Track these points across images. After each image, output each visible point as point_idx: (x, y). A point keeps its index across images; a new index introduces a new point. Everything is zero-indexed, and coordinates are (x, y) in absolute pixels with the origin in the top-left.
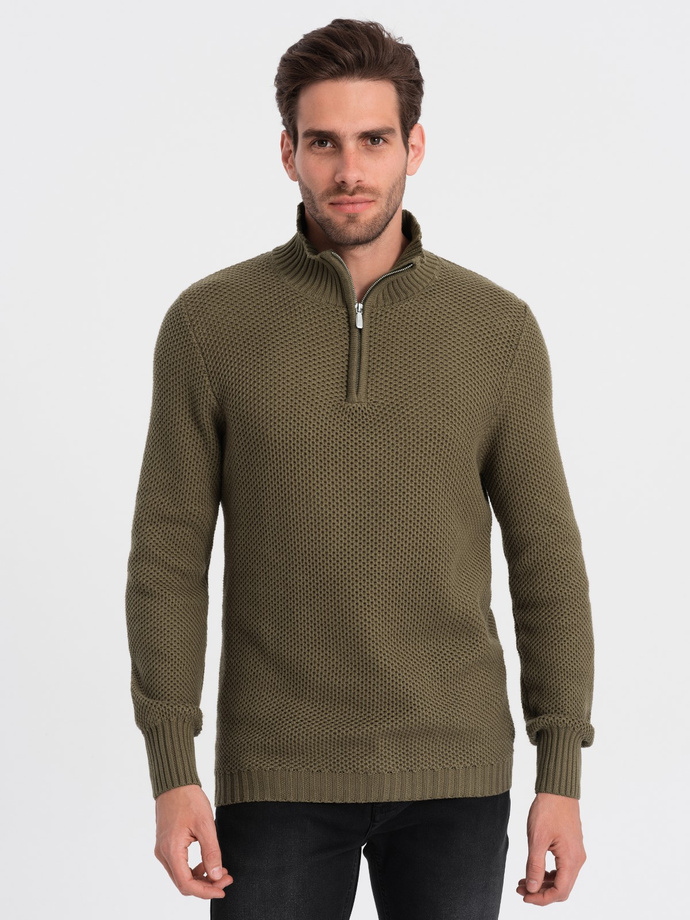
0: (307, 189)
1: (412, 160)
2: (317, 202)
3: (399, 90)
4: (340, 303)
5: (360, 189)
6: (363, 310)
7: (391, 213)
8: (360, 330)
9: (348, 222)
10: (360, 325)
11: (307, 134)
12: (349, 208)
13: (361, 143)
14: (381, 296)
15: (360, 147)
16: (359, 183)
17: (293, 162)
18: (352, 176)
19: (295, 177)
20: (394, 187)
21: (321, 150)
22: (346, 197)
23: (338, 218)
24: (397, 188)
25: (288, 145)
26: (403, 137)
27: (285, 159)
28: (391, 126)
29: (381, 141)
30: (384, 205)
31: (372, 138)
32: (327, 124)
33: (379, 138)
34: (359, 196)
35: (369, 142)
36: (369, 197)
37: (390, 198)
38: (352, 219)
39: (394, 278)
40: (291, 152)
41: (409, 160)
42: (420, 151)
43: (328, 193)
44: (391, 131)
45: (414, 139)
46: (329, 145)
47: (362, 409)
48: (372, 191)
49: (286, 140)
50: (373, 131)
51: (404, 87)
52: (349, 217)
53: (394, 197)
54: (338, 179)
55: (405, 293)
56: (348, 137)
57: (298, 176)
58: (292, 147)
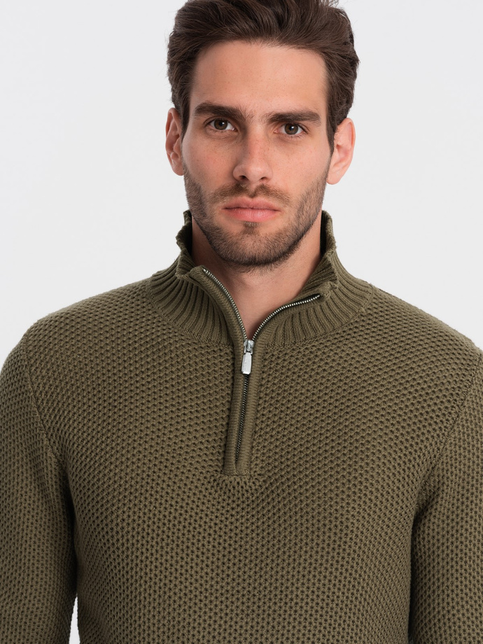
0: (194, 184)
1: (335, 165)
2: (208, 204)
3: (330, 66)
4: (224, 340)
5: (264, 190)
6: (254, 348)
7: (301, 228)
8: (247, 376)
9: (244, 232)
10: (246, 370)
11: (202, 109)
12: (249, 216)
13: (272, 129)
14: (280, 332)
15: (270, 134)
16: (264, 182)
17: (179, 149)
18: (255, 170)
19: (180, 169)
20: (308, 194)
21: (219, 133)
22: (244, 199)
23: (231, 226)
24: (313, 195)
25: (175, 128)
26: (328, 130)
27: (170, 146)
28: (314, 111)
29: (300, 130)
30: (293, 217)
31: (288, 123)
32: (230, 98)
33: (297, 126)
34: (261, 199)
35: (283, 130)
36: (274, 203)
37: (301, 209)
38: (250, 228)
39: (296, 310)
40: (178, 136)
41: (333, 163)
42: (347, 153)
43: (224, 193)
44: (313, 116)
45: (341, 136)
46: (229, 127)
47: (242, 484)
48: (280, 195)
49: (173, 121)
50: (290, 114)
51: (335, 63)
52: (246, 226)
53: (306, 208)
54: (237, 174)
55: (315, 330)
56: (257, 118)
57: (185, 166)
58: (179, 131)
